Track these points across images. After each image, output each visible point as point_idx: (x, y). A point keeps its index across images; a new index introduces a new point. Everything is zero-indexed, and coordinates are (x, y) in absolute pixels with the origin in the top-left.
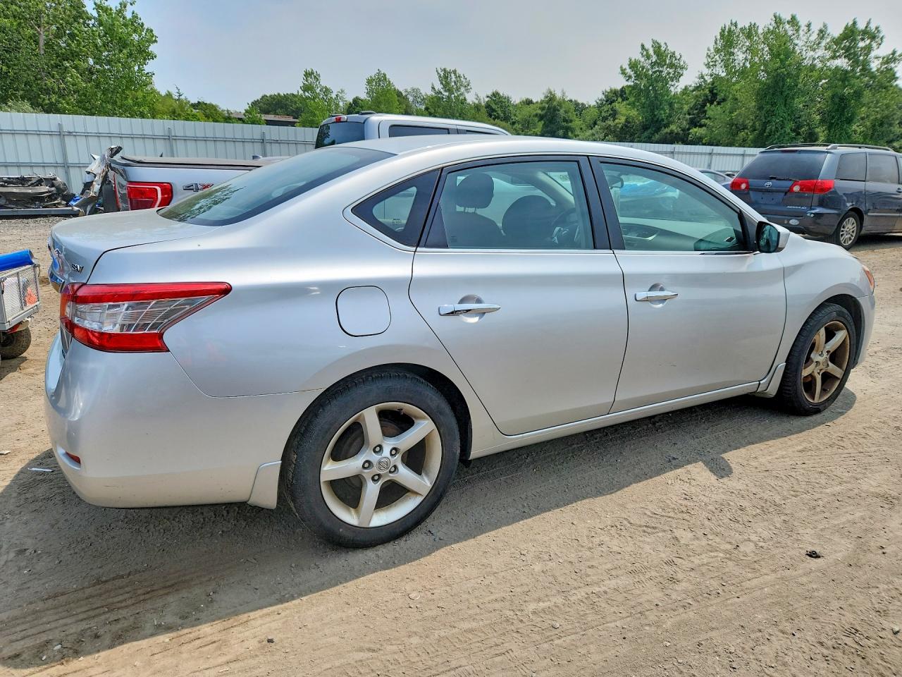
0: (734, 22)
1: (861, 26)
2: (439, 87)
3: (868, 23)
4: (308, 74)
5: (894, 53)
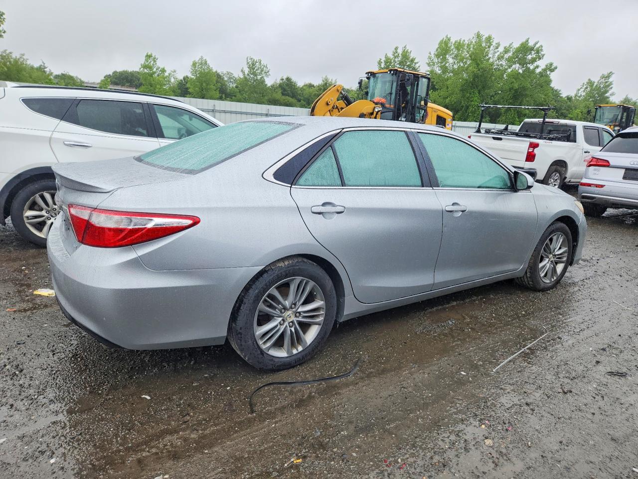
0: (448, 37)
1: (531, 44)
2: (247, 71)
3: (536, 43)
4: (148, 57)
5: (551, 64)
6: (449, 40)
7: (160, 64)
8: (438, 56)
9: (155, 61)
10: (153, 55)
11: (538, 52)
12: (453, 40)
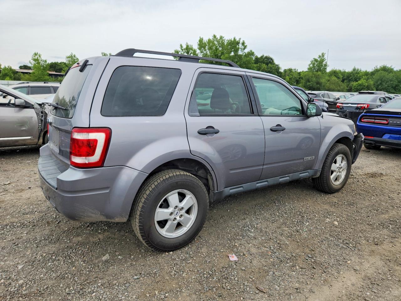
6: (202, 39)
7: (43, 58)
8: (200, 49)
9: (40, 57)
10: (39, 53)
11: (243, 44)
12: (205, 40)
